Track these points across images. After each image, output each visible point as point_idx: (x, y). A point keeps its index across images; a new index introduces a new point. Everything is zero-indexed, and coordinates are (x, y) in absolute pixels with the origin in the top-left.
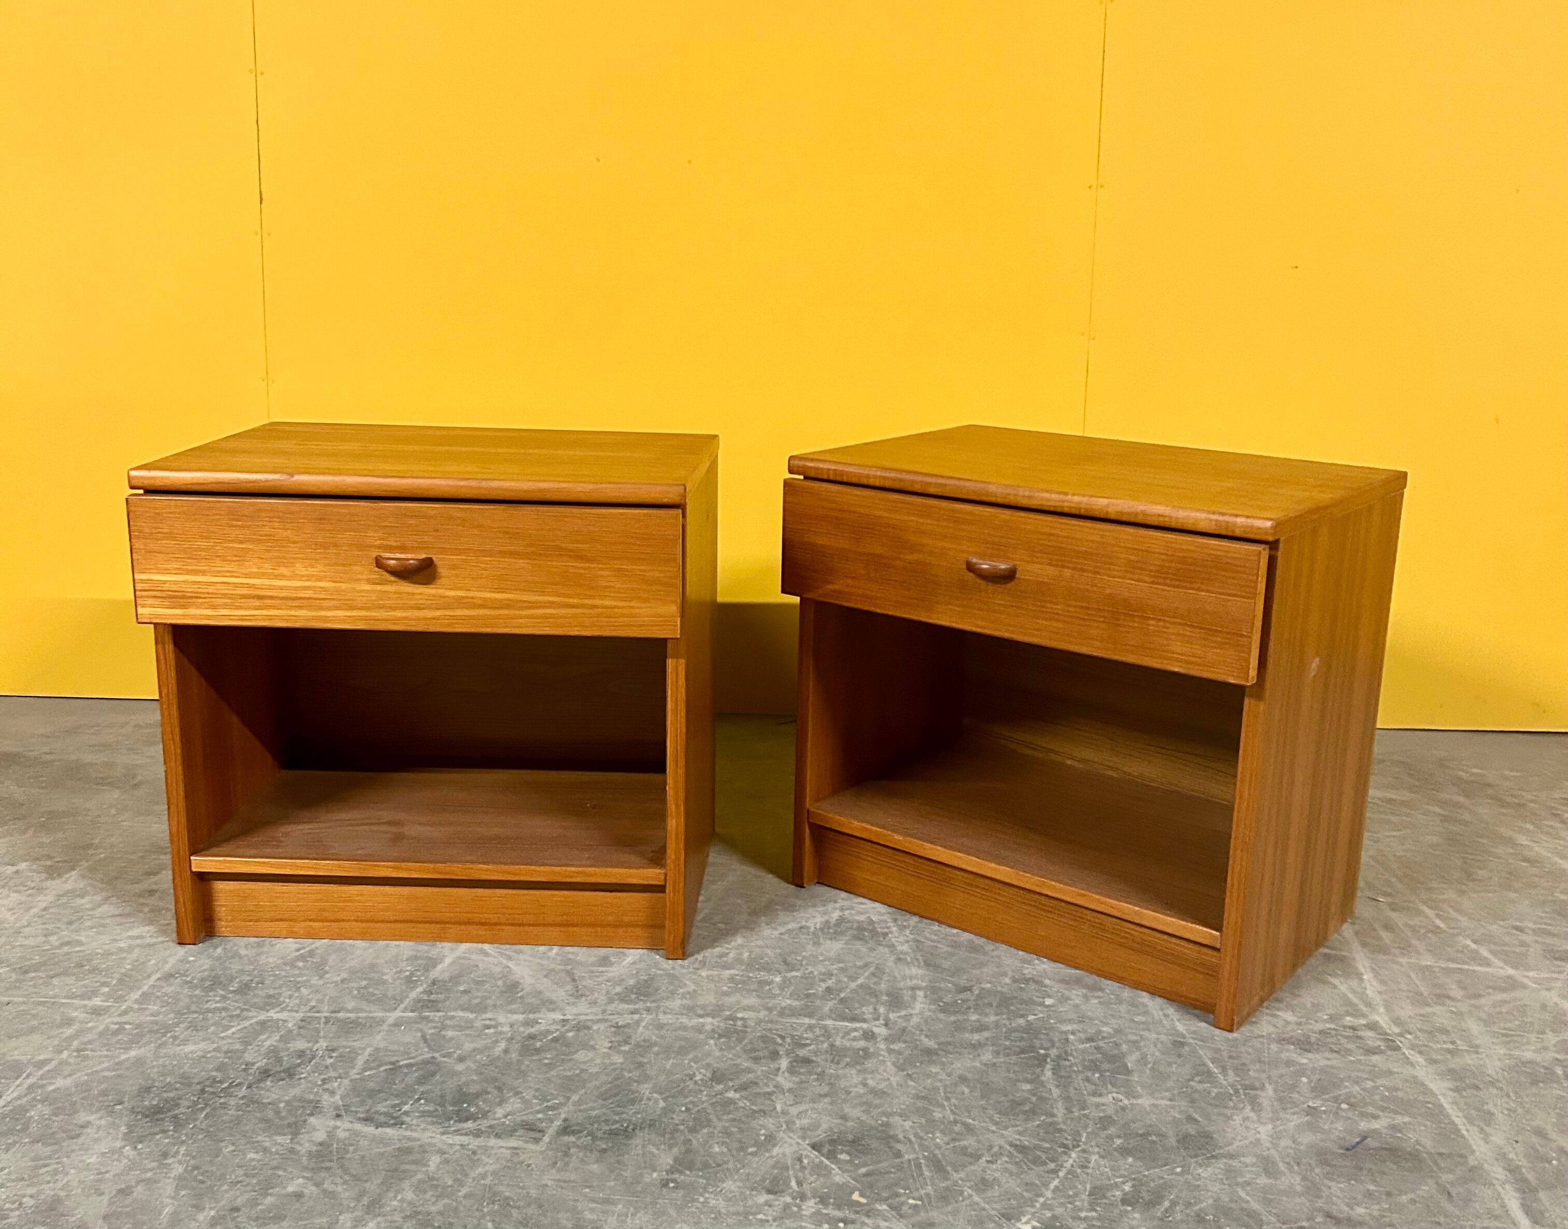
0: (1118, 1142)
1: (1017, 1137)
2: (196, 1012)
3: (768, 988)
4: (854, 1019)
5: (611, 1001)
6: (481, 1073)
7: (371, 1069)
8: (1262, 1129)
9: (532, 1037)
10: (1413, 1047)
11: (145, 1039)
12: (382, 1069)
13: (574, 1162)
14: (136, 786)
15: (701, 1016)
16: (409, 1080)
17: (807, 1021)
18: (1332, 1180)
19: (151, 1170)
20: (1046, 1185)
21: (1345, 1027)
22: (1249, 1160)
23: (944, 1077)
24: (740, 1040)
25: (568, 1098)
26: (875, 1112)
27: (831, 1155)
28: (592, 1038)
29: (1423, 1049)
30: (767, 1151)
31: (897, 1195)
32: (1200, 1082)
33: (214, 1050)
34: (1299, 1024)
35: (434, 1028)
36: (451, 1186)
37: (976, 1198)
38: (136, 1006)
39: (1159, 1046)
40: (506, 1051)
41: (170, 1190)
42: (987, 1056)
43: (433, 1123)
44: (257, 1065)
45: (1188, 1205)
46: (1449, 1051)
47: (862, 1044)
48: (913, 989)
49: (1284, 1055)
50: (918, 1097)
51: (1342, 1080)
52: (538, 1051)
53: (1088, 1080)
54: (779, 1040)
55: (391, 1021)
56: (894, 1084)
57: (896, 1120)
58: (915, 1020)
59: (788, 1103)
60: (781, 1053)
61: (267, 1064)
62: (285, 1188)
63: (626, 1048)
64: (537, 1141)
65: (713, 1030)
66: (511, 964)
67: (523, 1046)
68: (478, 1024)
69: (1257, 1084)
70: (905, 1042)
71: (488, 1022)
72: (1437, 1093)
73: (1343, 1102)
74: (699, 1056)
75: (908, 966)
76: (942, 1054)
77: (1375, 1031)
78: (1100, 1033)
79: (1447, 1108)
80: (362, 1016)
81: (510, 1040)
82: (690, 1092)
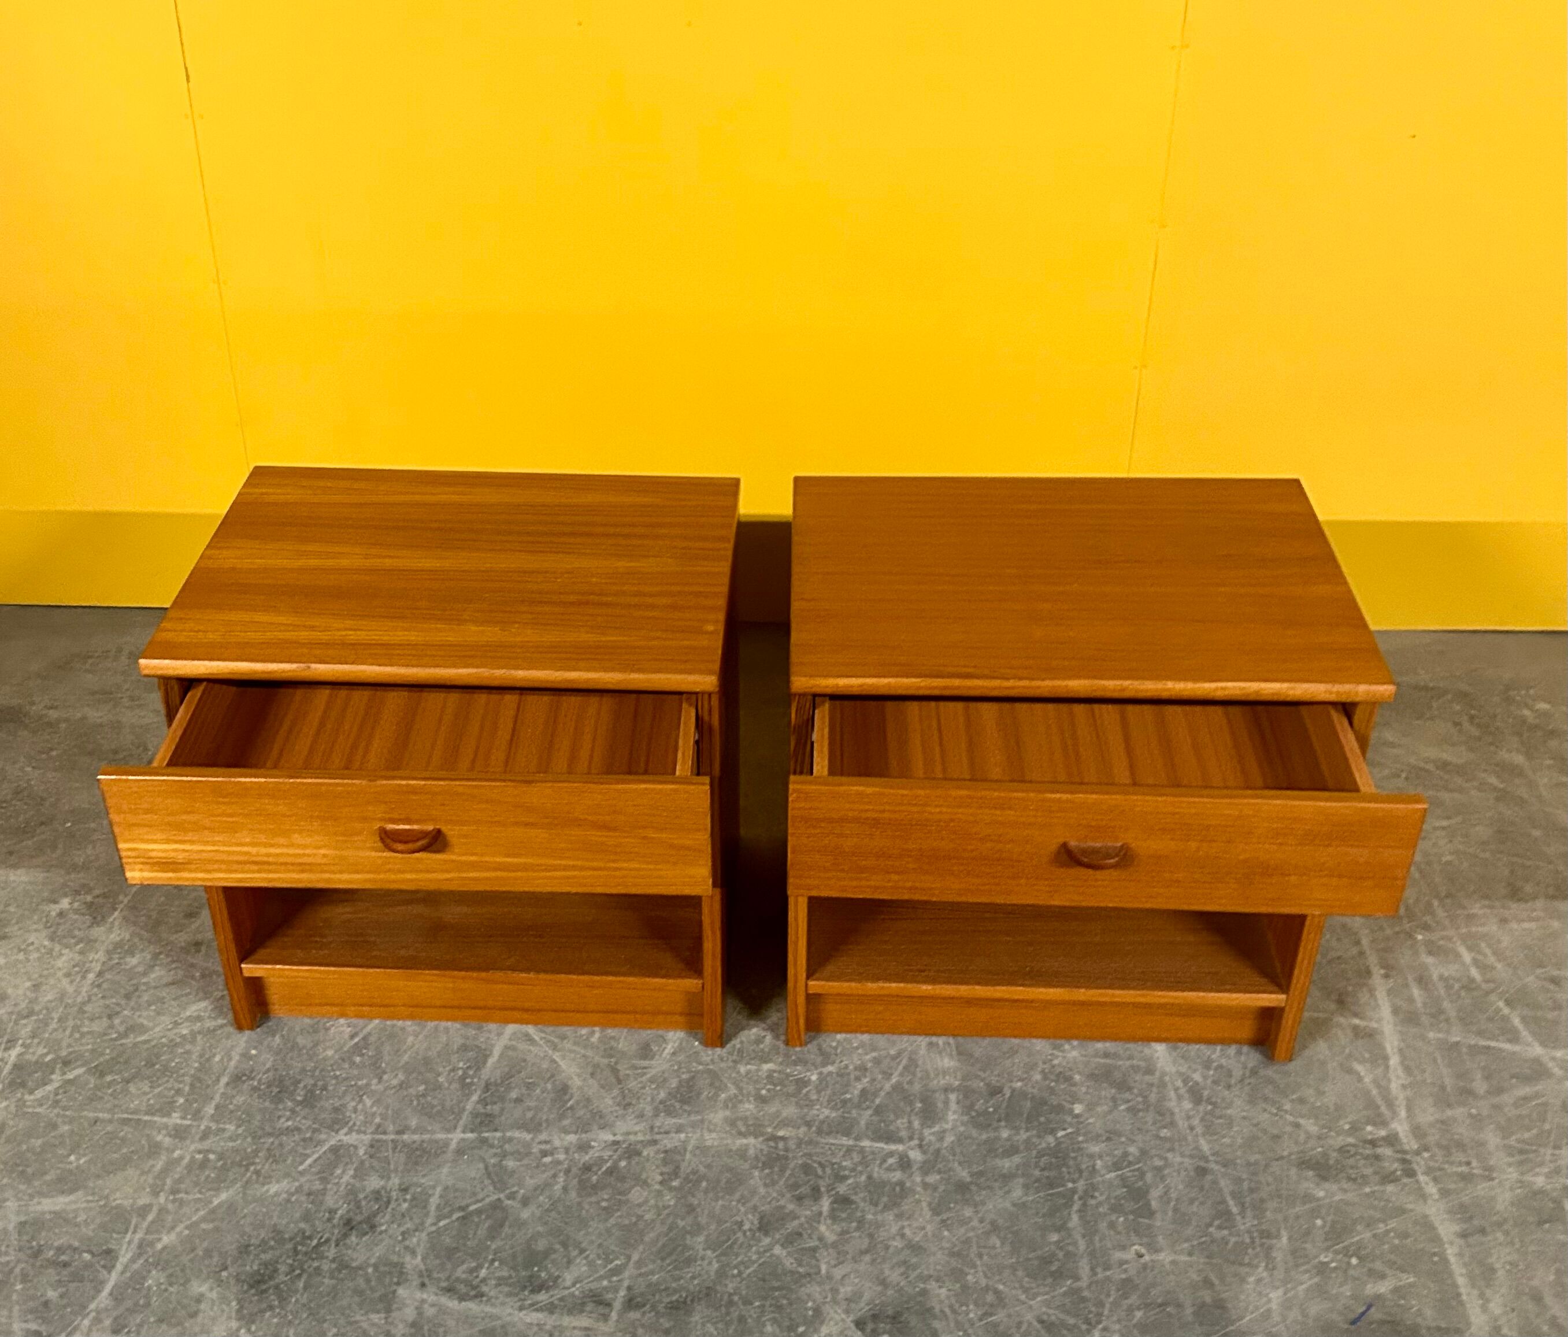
0: (1139, 1314)
1: (1045, 1308)
2: (270, 1134)
3: (805, 1091)
4: (890, 1137)
5: (656, 1113)
6: (546, 1223)
7: (445, 1217)
8: (1273, 1295)
9: (587, 1168)
10: (1428, 1171)
11: (231, 1176)
12: (455, 1216)
15: (744, 1136)
16: (481, 1233)
17: (846, 1141)
23: (976, 1219)
24: (783, 1173)
25: (629, 1258)
26: (913, 1275)
28: (644, 1167)
29: (1438, 1176)
30: (816, 1330)
32: (1220, 1227)
33: (297, 1190)
34: (1319, 1138)
35: (495, 1155)
38: (214, 1126)
39: (1183, 1176)
40: (565, 1189)
42: (1017, 1193)
43: (509, 1295)
44: (339, 1212)
46: (1462, 1176)
47: (897, 1176)
48: (946, 1090)
49: (1302, 1186)
50: (952, 1254)
51: (1355, 1222)
52: (595, 1186)
53: (1112, 1225)
54: (820, 1171)
55: (453, 1145)
57: (932, 1285)
58: (950, 1139)
59: (833, 1262)
60: (822, 1187)
61: (348, 1212)
63: (676, 1184)
64: (605, 1318)
65: (756, 1158)
66: (556, 1056)
67: (580, 1182)
68: (535, 1149)
69: (1273, 1230)
70: (939, 1172)
71: (544, 1145)
72: (1445, 1239)
73: (1353, 1255)
74: (746, 1193)
75: (940, 1053)
76: (973, 1188)
77: (1393, 1145)
78: (1126, 1154)
79: (1452, 1259)
80: (426, 1137)
81: (568, 1171)
82: (741, 1246)
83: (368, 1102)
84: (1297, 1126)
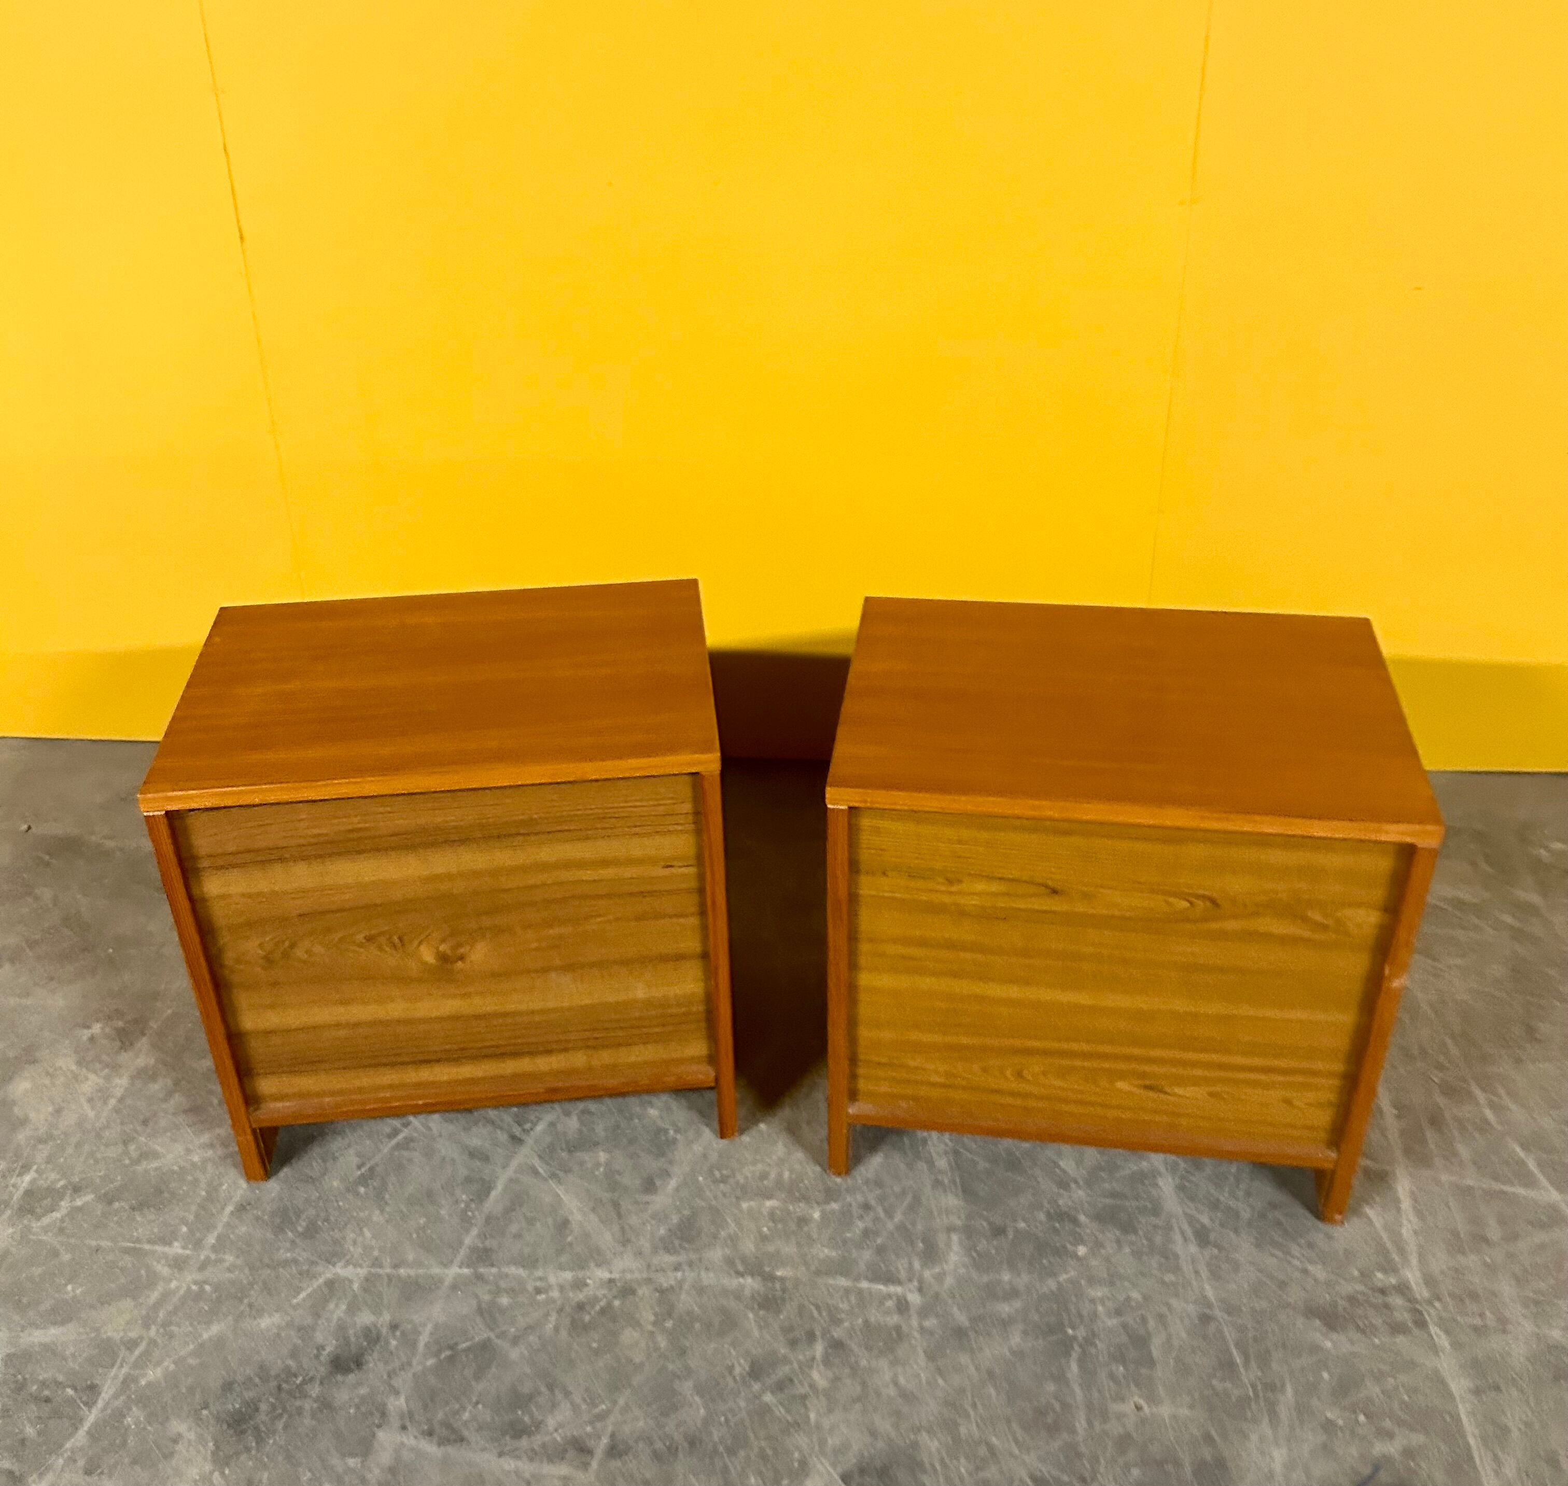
0: (1136, 1471)
1: (1037, 1462)
2: (268, 1266)
3: (806, 1227)
4: (890, 1279)
5: (655, 1250)
6: (534, 1362)
7: (432, 1356)
8: (1276, 1453)
9: (581, 1307)
10: (1440, 1320)
11: (224, 1307)
12: (442, 1355)
15: (741, 1275)
16: (467, 1371)
17: (843, 1282)
23: (973, 1370)
24: (778, 1311)
25: (615, 1403)
26: (903, 1424)
28: (638, 1306)
29: (1450, 1326)
32: (1223, 1380)
33: (287, 1325)
34: (1329, 1283)
35: (489, 1291)
38: (213, 1257)
39: (1186, 1321)
40: (557, 1329)
42: (1016, 1339)
43: (490, 1439)
44: (327, 1348)
46: (1476, 1329)
47: (895, 1317)
48: (948, 1228)
49: (1309, 1334)
50: (945, 1401)
51: (1363, 1375)
52: (586, 1327)
53: (1111, 1374)
54: (815, 1314)
55: (448, 1280)
56: (924, 1381)
57: (924, 1437)
58: (949, 1281)
59: (822, 1411)
60: (817, 1331)
61: (336, 1348)
63: (669, 1324)
64: (585, 1465)
65: (753, 1297)
66: (560, 1190)
67: (572, 1319)
68: (530, 1285)
69: (1278, 1381)
70: (937, 1315)
71: (539, 1282)
72: (1458, 1396)
73: (1360, 1411)
74: (739, 1335)
75: (945, 1191)
76: (972, 1334)
77: (1404, 1294)
78: (1128, 1299)
79: (1465, 1419)
80: (421, 1271)
81: (560, 1311)
82: (730, 1392)
83: (367, 1234)
84: (1305, 1271)
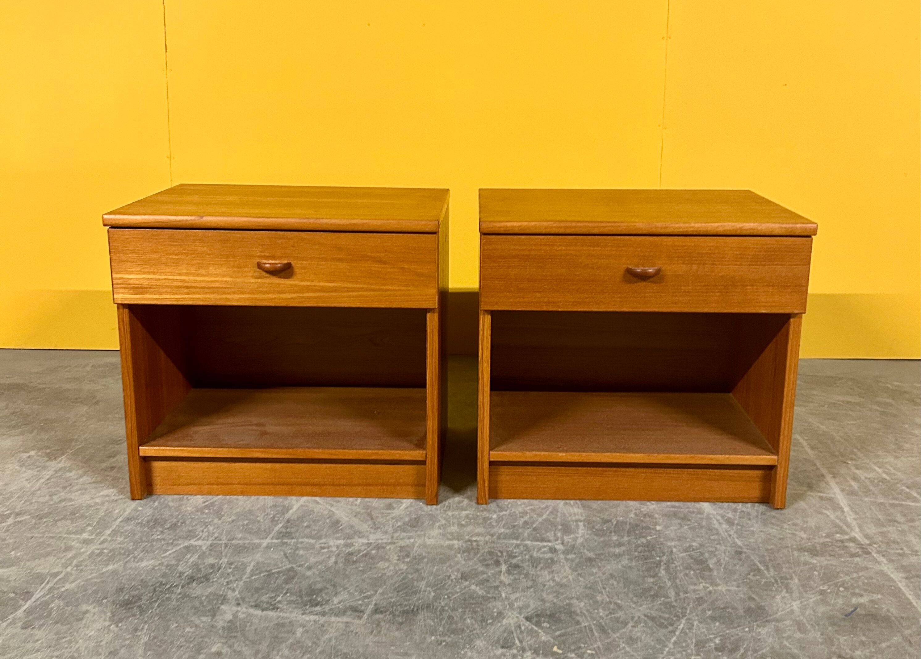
0: (709, 613)
1: (648, 611)
2: (145, 542)
3: (489, 522)
4: (543, 540)
5: (396, 531)
6: (322, 577)
7: (256, 575)
8: (793, 603)
9: (350, 554)
10: (878, 552)
11: (117, 558)
12: (262, 575)
13: (384, 631)
14: (97, 403)
15: (451, 539)
16: (279, 581)
17: (515, 542)
18: (839, 635)
19: (128, 639)
20: (669, 640)
21: (837, 541)
22: (787, 623)
23: (601, 574)
24: (476, 554)
25: (376, 591)
26: (561, 597)
27: (538, 624)
28: (387, 553)
29: (884, 553)
30: (499, 622)
31: (580, 648)
32: (754, 575)
33: (159, 564)
34: (809, 539)
35: (291, 549)
36: (312, 647)
37: (628, 649)
38: (109, 539)
39: (727, 554)
40: (336, 563)
41: (141, 652)
42: (625, 561)
43: (296, 608)
44: (186, 574)
45: (755, 651)
46: (900, 555)
47: (549, 555)
48: (577, 521)
49: (802, 559)
50: (586, 587)
51: (838, 573)
52: (355, 562)
53: (686, 575)
54: (499, 554)
55: (265, 545)
56: (571, 579)
57: (574, 601)
58: (580, 541)
59: (509, 592)
60: (501, 561)
61: (192, 573)
62: (210, 649)
63: (408, 560)
64: (360, 618)
65: (459, 548)
66: (333, 509)
67: (345, 560)
68: (317, 546)
69: (788, 576)
70: (575, 553)
71: (323, 545)
72: (896, 580)
73: (840, 586)
74: (452, 563)
76: (598, 560)
77: (854, 542)
78: (690, 546)
79: (903, 589)
80: (246, 542)
81: (337, 556)
82: (449, 586)
83: (211, 528)
84: (794, 534)
